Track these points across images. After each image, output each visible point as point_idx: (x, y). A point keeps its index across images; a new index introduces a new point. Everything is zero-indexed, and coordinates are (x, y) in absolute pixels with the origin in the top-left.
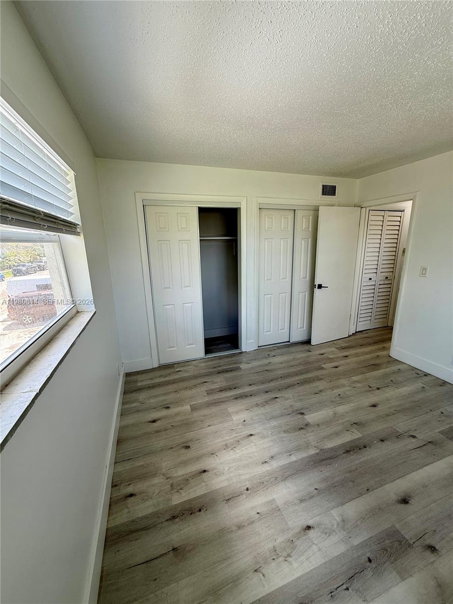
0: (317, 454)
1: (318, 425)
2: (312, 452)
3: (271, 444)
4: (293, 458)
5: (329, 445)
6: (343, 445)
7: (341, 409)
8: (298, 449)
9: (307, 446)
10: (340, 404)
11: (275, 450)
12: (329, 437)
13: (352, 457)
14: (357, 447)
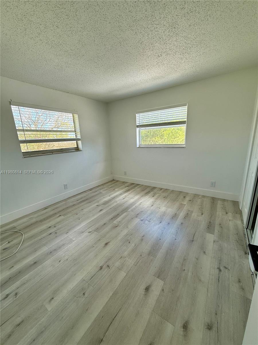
0: (128, 210)
1: (132, 219)
2: (130, 210)
3: (144, 206)
4: (134, 206)
5: (125, 214)
6: (120, 216)
7: (125, 232)
8: (134, 209)
9: (132, 211)
10: (127, 235)
11: (141, 206)
12: (126, 216)
13: (116, 214)
14: (115, 217)
